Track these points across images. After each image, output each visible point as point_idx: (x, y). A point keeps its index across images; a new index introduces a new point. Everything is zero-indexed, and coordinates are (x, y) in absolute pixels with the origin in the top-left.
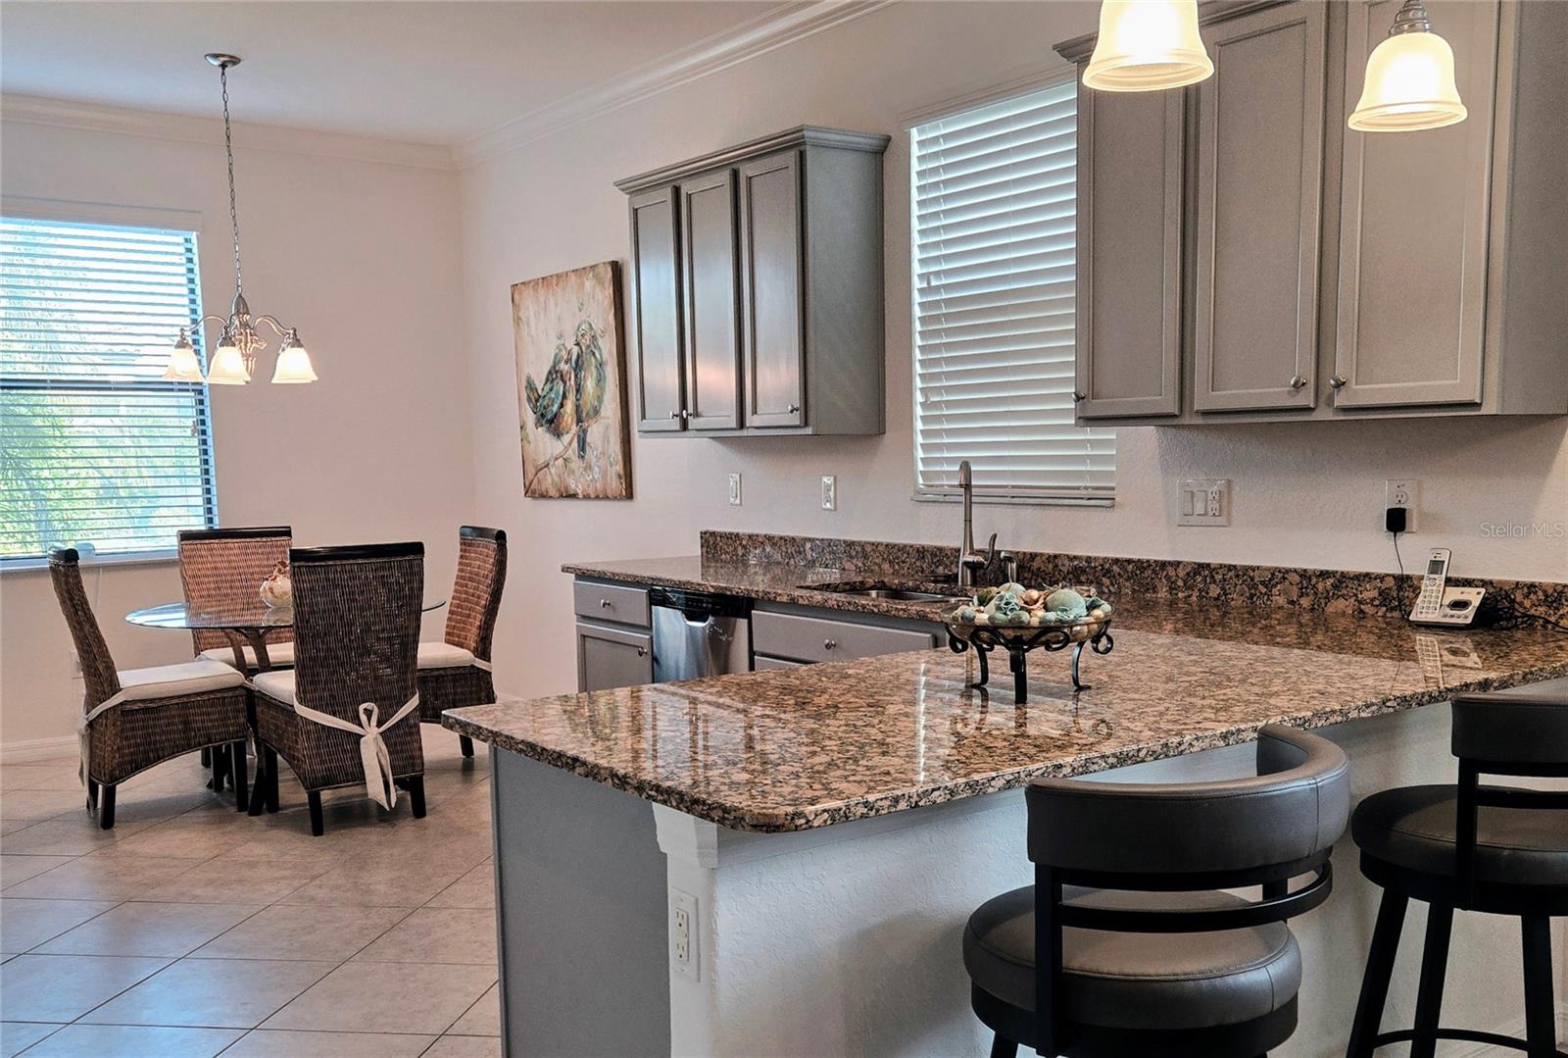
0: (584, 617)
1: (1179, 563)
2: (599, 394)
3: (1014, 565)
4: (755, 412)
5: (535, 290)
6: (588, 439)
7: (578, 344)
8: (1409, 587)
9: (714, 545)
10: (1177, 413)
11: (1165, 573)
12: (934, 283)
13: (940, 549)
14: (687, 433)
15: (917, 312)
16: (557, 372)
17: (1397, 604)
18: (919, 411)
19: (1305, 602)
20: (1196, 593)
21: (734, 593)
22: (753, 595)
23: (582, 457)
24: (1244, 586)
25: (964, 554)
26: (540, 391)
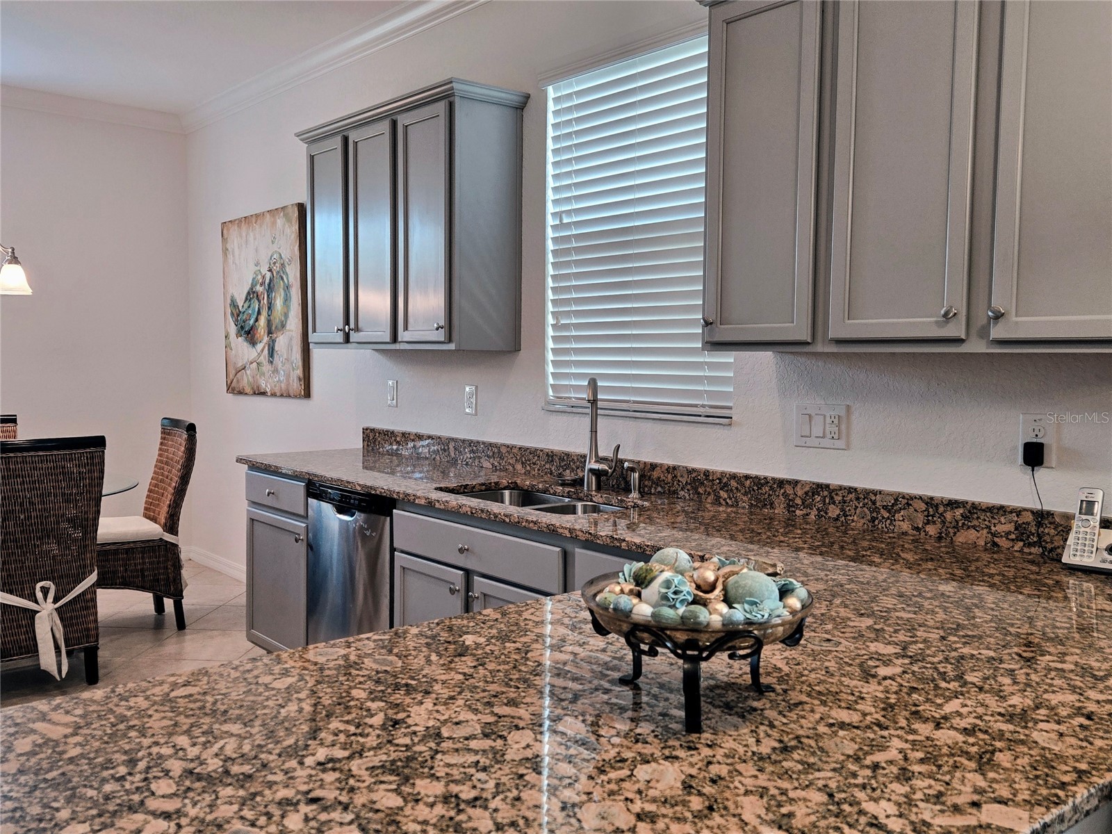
0: (254, 503)
1: (797, 482)
2: (286, 311)
3: (637, 475)
4: (406, 328)
5: (239, 226)
6: (276, 348)
7: (270, 270)
8: (1051, 523)
9: (374, 439)
10: (809, 340)
11: (782, 491)
12: (565, 221)
13: (568, 455)
14: (349, 345)
15: (550, 246)
16: (254, 292)
17: (1035, 539)
18: (550, 332)
19: (932, 530)
20: (814, 512)
21: (378, 492)
22: (395, 496)
23: (271, 362)
24: (865, 509)
25: (590, 462)
26: (240, 308)
